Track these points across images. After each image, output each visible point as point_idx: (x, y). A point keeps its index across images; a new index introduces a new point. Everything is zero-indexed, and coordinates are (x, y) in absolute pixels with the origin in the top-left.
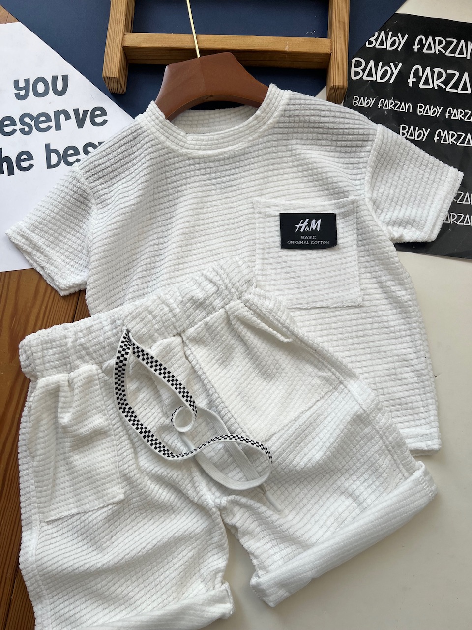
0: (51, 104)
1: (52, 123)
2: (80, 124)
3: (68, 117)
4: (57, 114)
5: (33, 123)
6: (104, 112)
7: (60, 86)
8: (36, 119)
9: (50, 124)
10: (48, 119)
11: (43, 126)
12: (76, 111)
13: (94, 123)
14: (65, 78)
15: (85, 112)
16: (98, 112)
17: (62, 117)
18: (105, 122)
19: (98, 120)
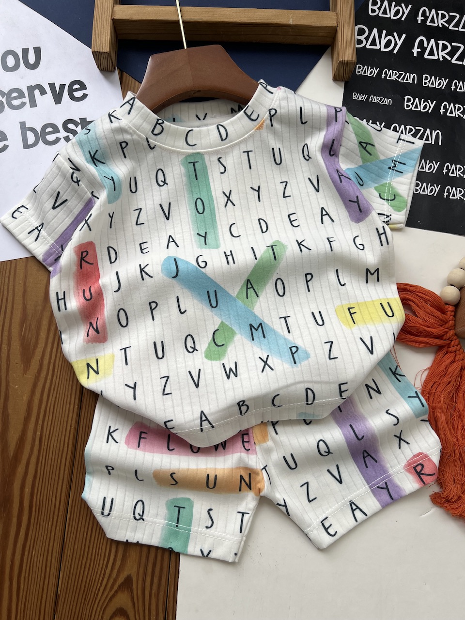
0: (23, 78)
1: (26, 100)
2: (58, 99)
3: (43, 92)
4: (31, 89)
5: (4, 100)
6: (83, 86)
7: (32, 59)
8: (8, 95)
9: (23, 100)
10: (21, 95)
11: (16, 103)
12: (52, 86)
13: (73, 98)
14: (37, 51)
15: (62, 86)
16: (76, 86)
17: (37, 92)
18: (85, 96)
19: (78, 94)
